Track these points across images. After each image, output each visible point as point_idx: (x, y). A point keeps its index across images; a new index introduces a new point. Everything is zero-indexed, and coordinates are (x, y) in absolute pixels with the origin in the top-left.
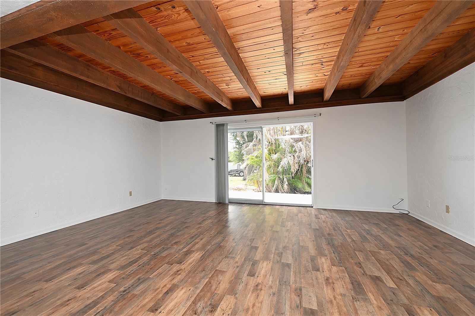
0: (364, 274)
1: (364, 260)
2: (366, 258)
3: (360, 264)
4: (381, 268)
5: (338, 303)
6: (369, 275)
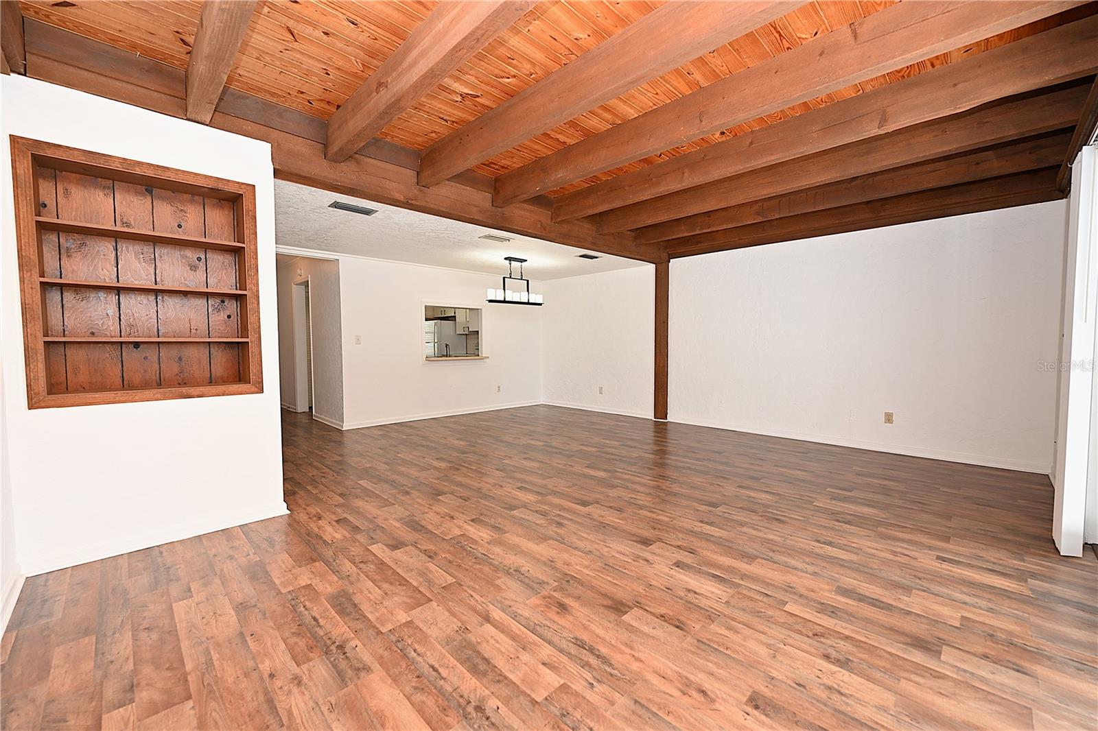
0: (415, 545)
1: (427, 568)
2: (427, 575)
3: (430, 557)
4: (394, 567)
5: (425, 506)
6: (407, 546)
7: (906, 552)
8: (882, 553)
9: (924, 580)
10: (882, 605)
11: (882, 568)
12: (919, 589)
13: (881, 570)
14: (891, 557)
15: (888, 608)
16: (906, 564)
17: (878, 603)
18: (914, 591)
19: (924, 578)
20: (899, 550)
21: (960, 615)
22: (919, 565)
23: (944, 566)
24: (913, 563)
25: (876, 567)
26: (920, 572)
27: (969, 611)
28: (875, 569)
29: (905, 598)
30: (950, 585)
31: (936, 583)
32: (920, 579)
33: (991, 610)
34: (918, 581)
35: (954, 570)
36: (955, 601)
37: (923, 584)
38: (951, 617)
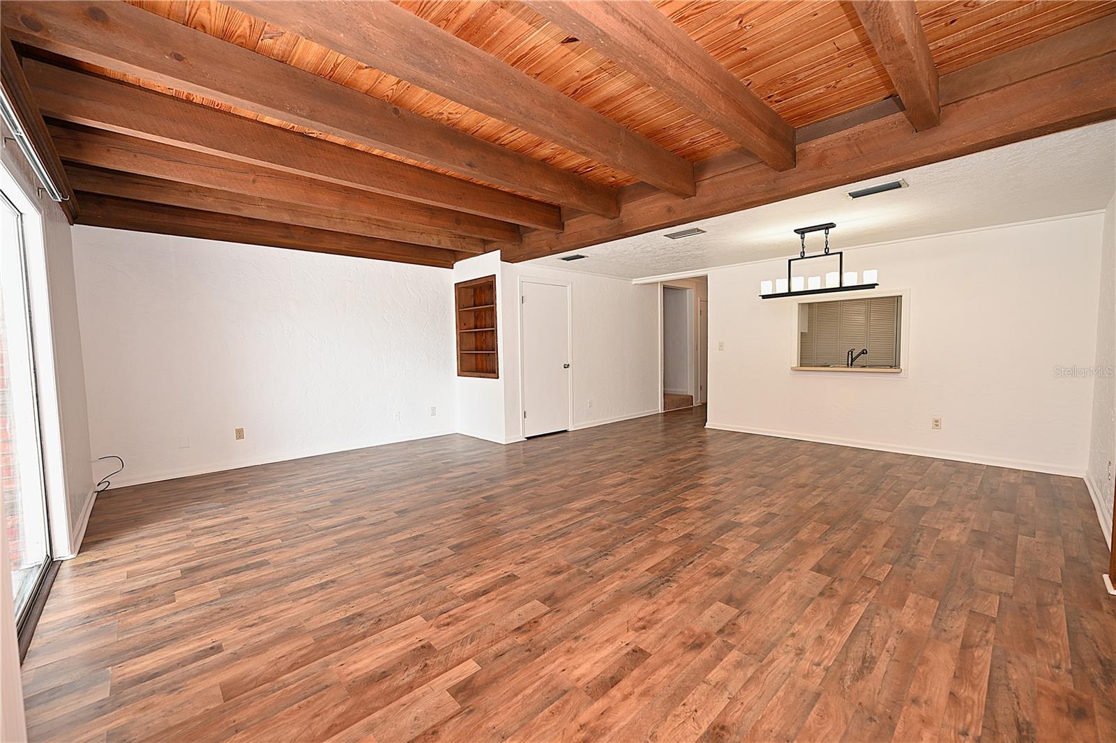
7: (254, 630)
8: (274, 610)
9: (218, 610)
10: (232, 572)
11: (259, 597)
12: (217, 600)
13: (257, 595)
14: (264, 613)
15: (227, 573)
16: (244, 615)
17: (235, 571)
18: (219, 595)
19: (219, 612)
20: (264, 627)
21: (177, 601)
22: (233, 624)
23: (209, 641)
24: (239, 622)
25: (263, 594)
26: (226, 617)
27: (171, 608)
28: (262, 592)
29: (221, 586)
30: (194, 622)
31: (207, 615)
32: (222, 609)
33: (152, 622)
34: (222, 606)
35: (197, 644)
36: (185, 610)
37: (216, 607)
38: (183, 595)
